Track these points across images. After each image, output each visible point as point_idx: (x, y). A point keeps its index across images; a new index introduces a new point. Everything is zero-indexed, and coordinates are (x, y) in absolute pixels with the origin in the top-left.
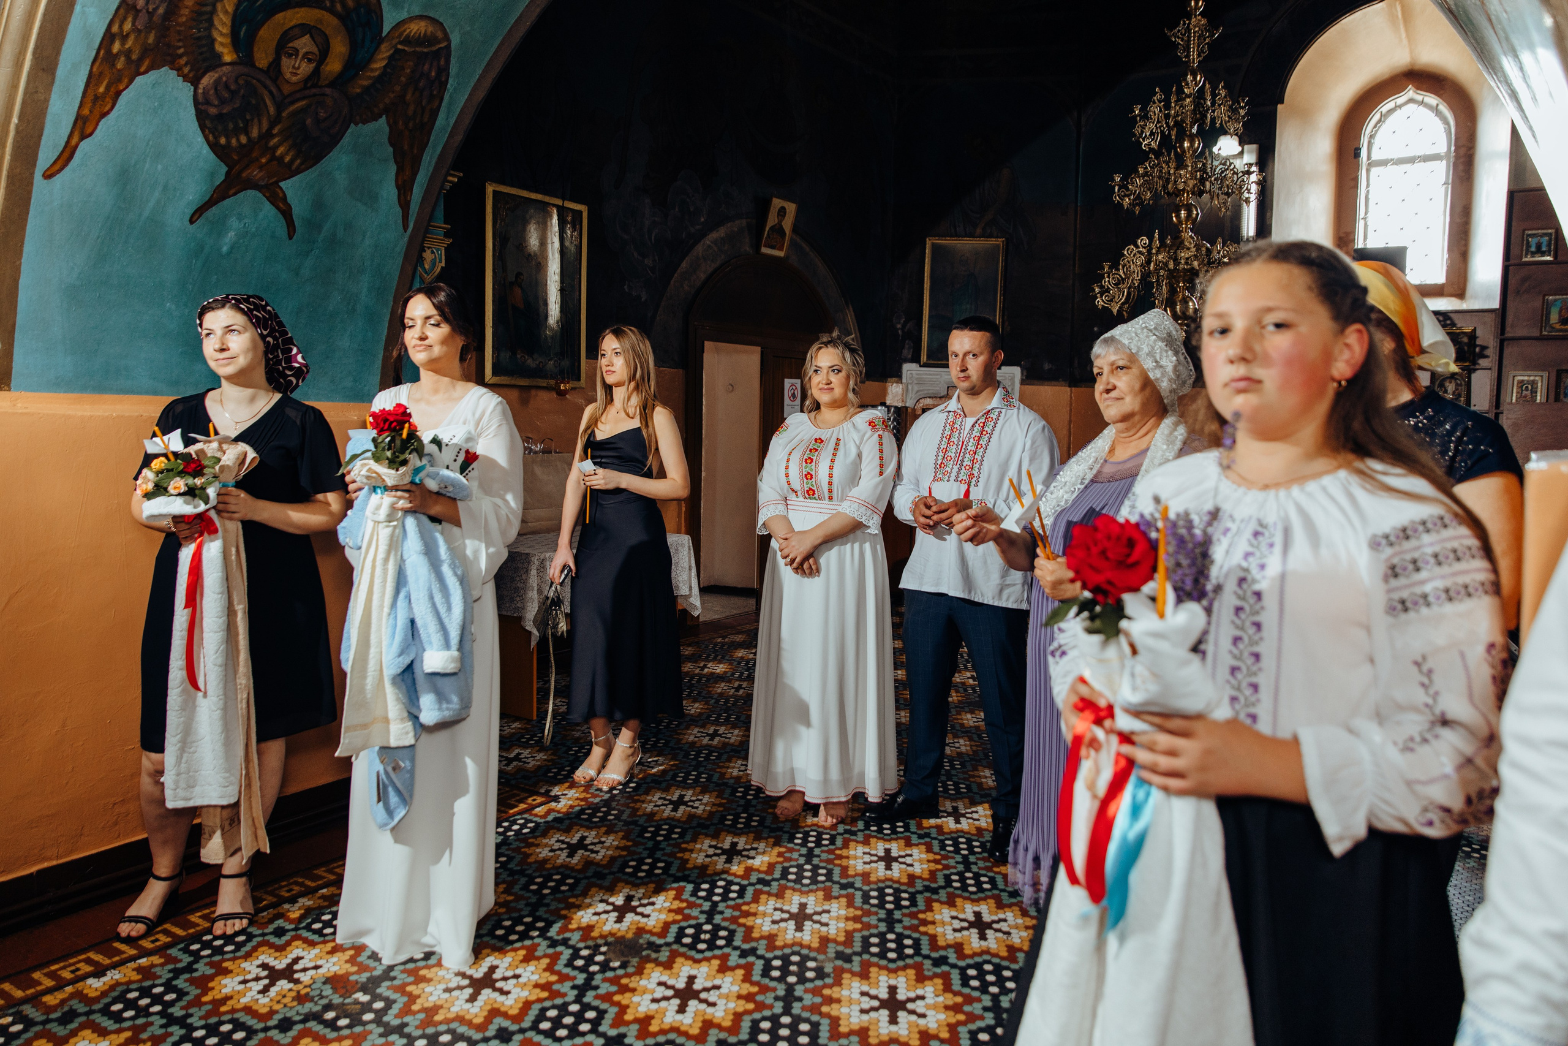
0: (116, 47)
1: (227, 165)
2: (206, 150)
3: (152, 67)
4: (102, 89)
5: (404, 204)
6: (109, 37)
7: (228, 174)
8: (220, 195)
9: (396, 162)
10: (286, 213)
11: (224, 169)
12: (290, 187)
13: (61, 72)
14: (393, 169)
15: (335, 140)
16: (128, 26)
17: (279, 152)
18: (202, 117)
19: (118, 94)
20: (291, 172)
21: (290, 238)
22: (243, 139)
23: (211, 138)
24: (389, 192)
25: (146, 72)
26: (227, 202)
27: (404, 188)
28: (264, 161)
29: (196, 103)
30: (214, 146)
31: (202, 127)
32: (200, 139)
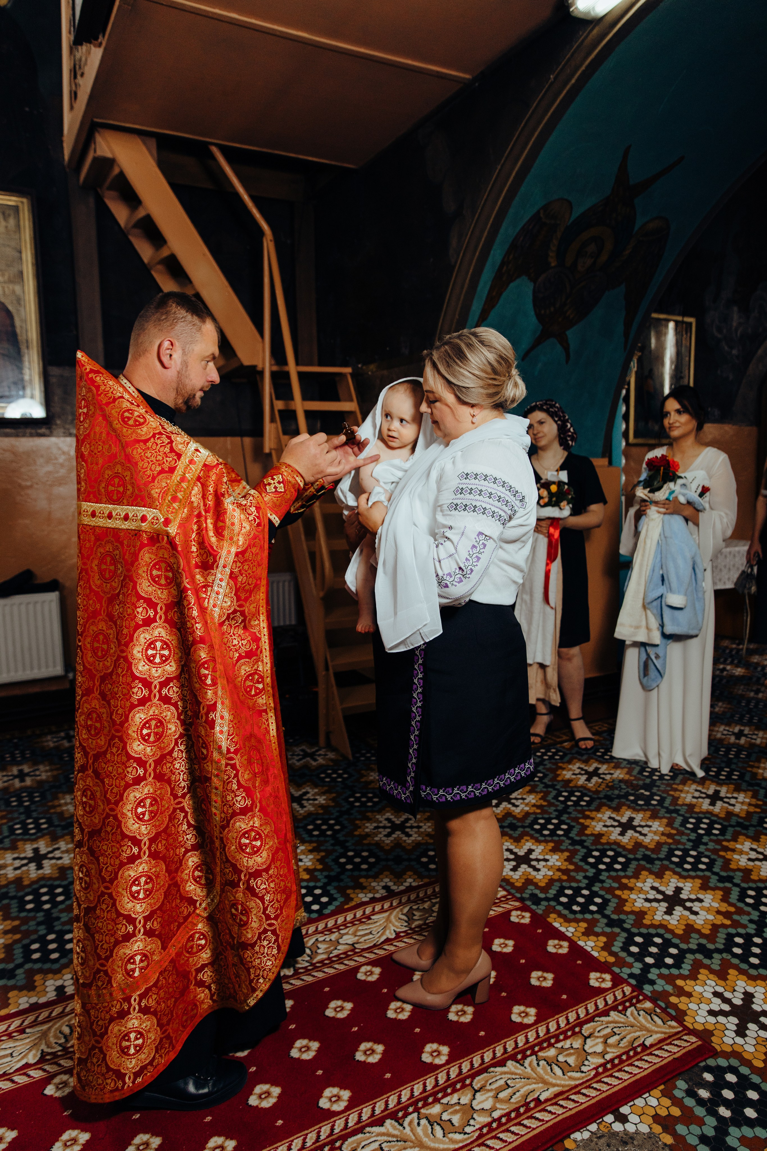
0: (505, 268)
1: (543, 325)
2: (534, 319)
3: (519, 276)
4: (494, 294)
6: (503, 263)
7: (542, 331)
8: (538, 342)
10: (567, 349)
11: (541, 328)
12: (569, 333)
13: (479, 288)
15: (596, 302)
16: (511, 257)
18: (535, 300)
19: (501, 294)
21: (567, 362)
22: (552, 309)
23: (537, 311)
25: (515, 280)
26: (540, 347)
28: (561, 320)
29: (534, 292)
30: (538, 316)
31: (535, 305)
32: (532, 313)
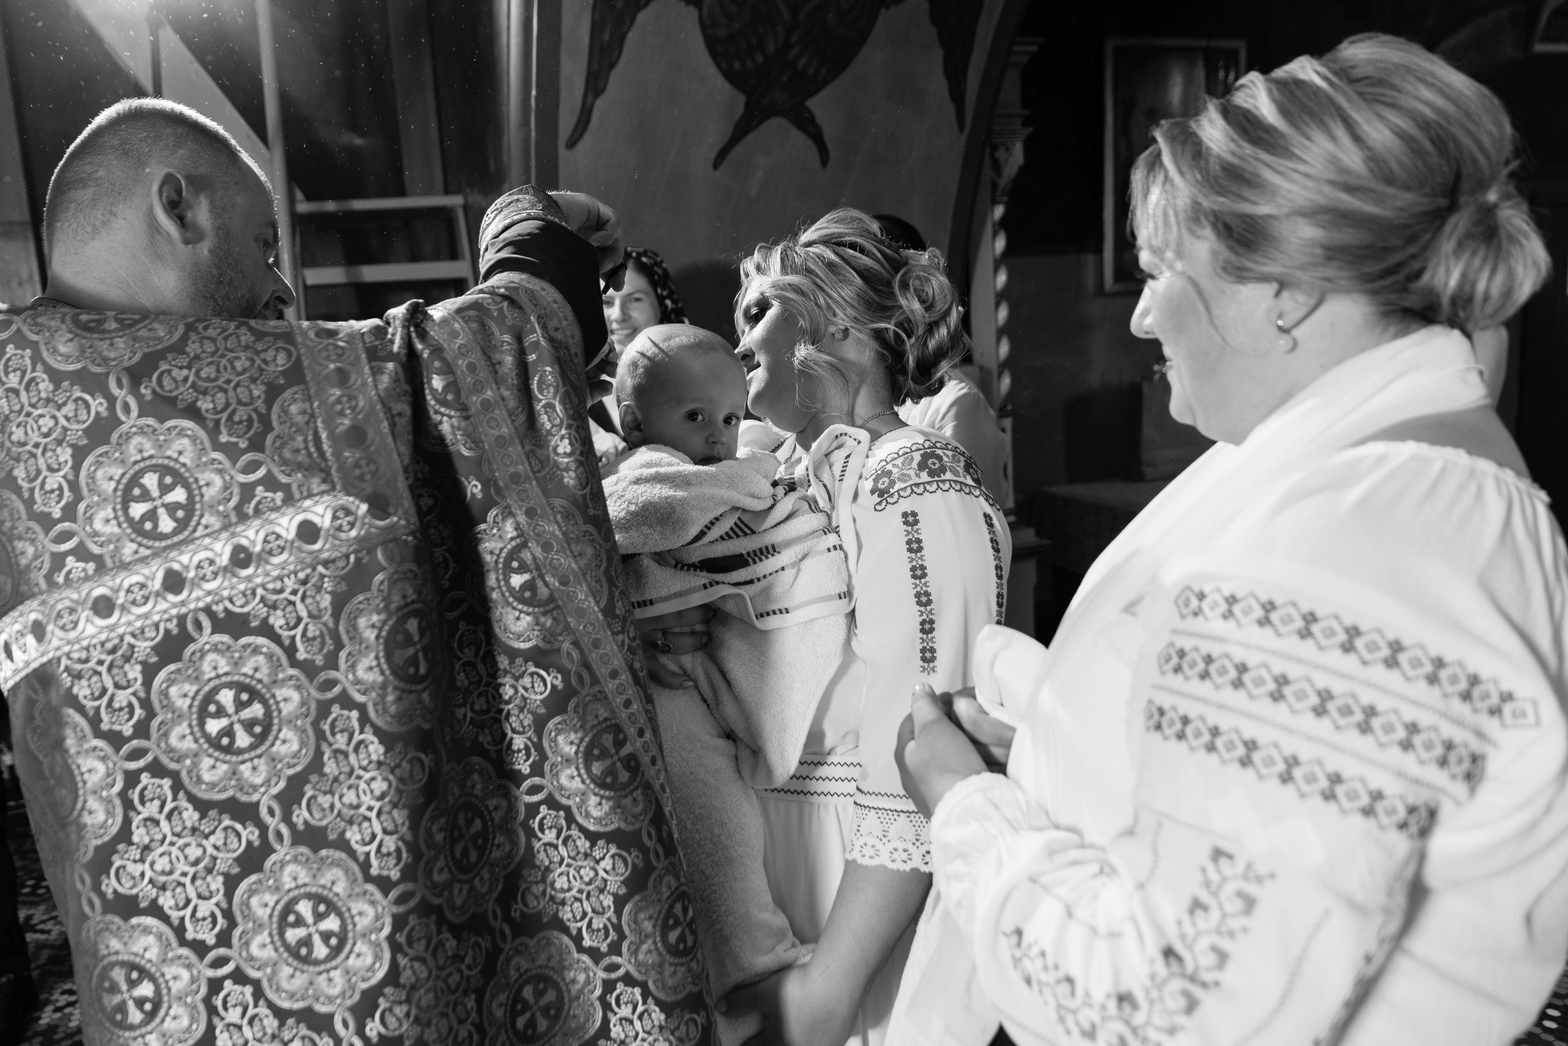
1: (744, 92)
4: (607, 37)
5: (957, 95)
7: (748, 104)
8: (743, 129)
9: (943, 44)
10: (817, 137)
14: (938, 54)
15: (863, 35)
17: (801, 65)
18: (711, 43)
19: (623, 37)
20: (815, 86)
21: (824, 163)
22: (758, 58)
23: (724, 65)
24: (938, 84)
26: (751, 137)
27: (955, 76)
28: (785, 78)
29: (704, 27)
31: (713, 54)
